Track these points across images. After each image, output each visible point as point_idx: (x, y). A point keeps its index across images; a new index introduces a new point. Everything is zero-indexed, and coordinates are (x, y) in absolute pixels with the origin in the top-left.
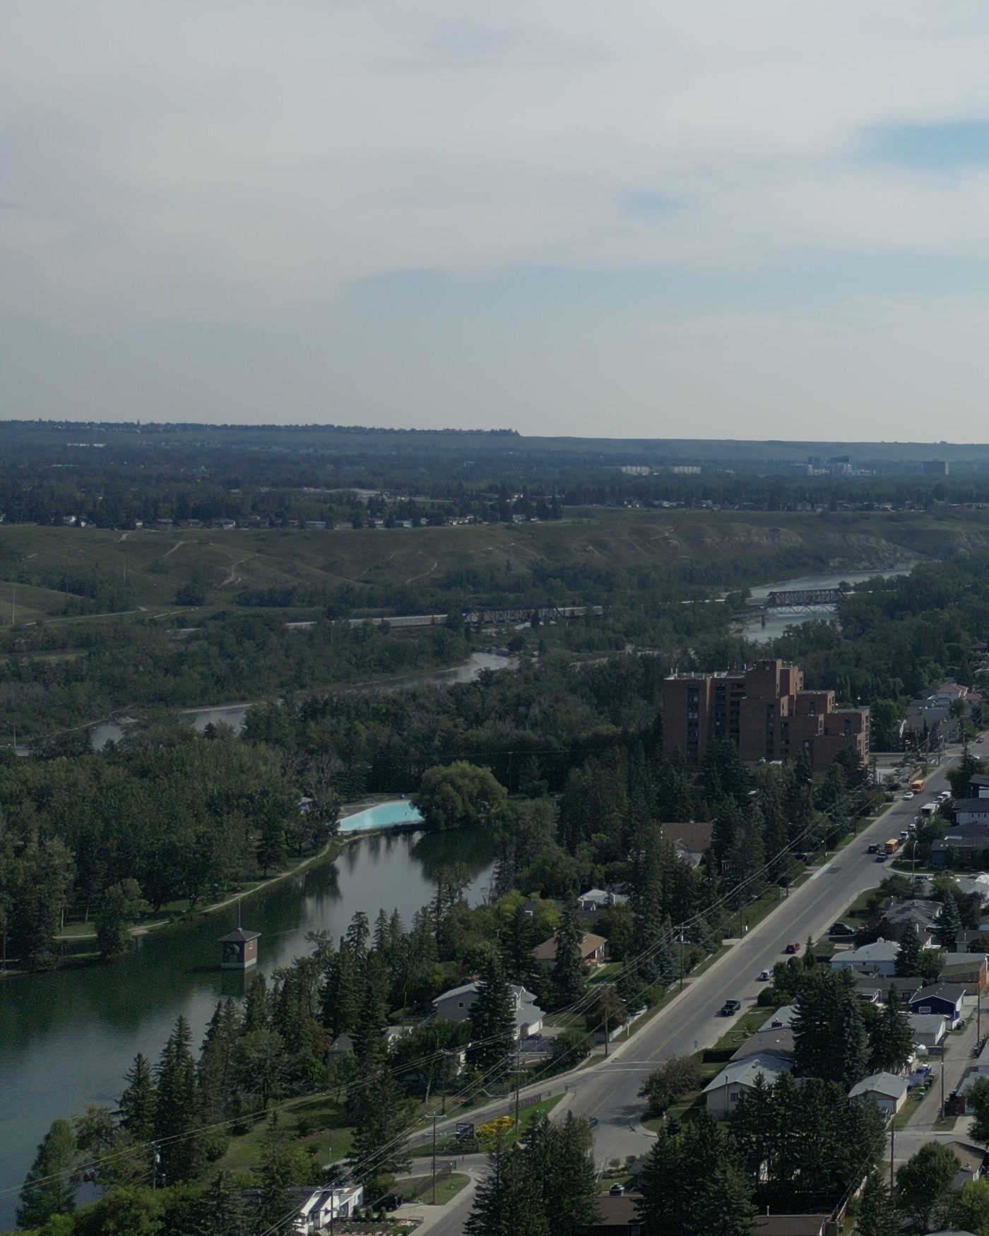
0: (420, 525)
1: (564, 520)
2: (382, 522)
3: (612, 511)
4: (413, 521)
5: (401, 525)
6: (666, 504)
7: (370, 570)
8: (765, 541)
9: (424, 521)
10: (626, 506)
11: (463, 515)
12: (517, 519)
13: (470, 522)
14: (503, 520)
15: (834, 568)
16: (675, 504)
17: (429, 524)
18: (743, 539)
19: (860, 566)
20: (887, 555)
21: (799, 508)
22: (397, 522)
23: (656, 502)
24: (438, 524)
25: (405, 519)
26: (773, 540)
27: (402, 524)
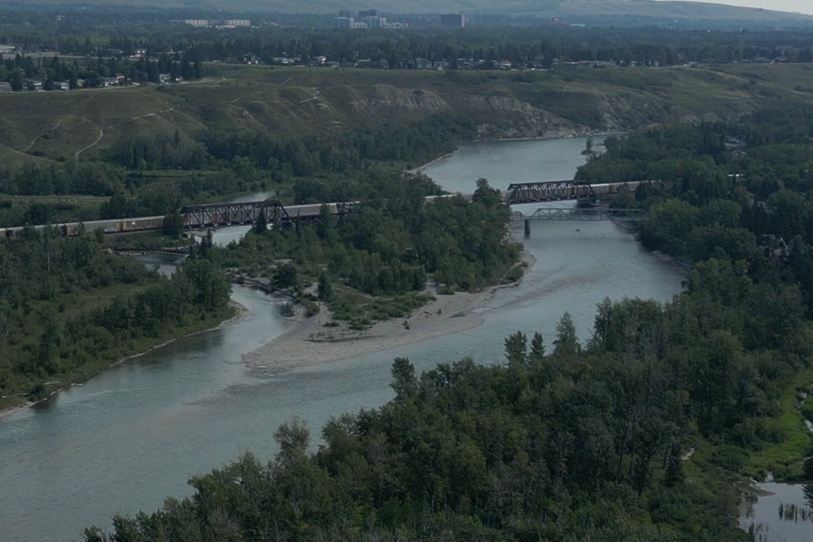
0: (77, 87)
1: (204, 80)
2: (40, 84)
3: (236, 68)
4: (70, 83)
5: (59, 88)
6: (285, 61)
7: (39, 140)
8: (411, 105)
9: (80, 82)
10: (246, 63)
11: (113, 75)
12: (164, 78)
13: (121, 84)
14: (150, 80)
15: (483, 135)
16: (292, 61)
17: (85, 86)
18: (389, 102)
19: (510, 134)
20: (534, 120)
21: (420, 66)
22: (55, 83)
23: (276, 59)
24: (93, 85)
25: (63, 81)
26: (418, 103)
27: (60, 86)
